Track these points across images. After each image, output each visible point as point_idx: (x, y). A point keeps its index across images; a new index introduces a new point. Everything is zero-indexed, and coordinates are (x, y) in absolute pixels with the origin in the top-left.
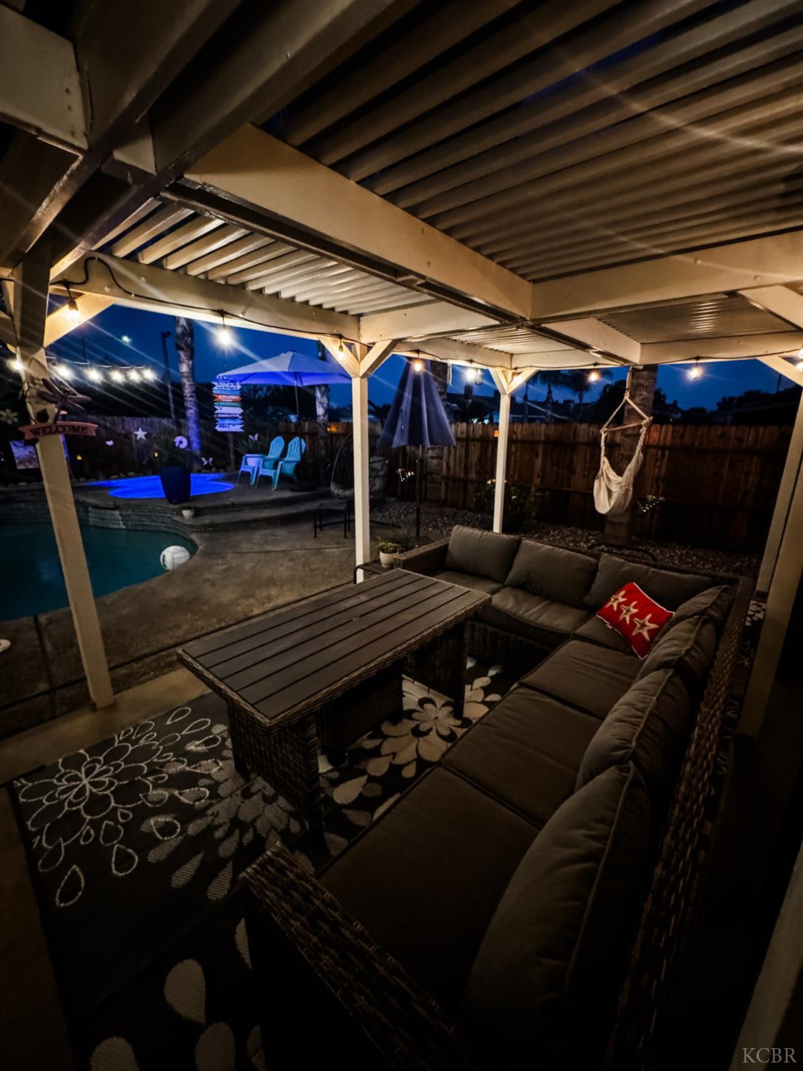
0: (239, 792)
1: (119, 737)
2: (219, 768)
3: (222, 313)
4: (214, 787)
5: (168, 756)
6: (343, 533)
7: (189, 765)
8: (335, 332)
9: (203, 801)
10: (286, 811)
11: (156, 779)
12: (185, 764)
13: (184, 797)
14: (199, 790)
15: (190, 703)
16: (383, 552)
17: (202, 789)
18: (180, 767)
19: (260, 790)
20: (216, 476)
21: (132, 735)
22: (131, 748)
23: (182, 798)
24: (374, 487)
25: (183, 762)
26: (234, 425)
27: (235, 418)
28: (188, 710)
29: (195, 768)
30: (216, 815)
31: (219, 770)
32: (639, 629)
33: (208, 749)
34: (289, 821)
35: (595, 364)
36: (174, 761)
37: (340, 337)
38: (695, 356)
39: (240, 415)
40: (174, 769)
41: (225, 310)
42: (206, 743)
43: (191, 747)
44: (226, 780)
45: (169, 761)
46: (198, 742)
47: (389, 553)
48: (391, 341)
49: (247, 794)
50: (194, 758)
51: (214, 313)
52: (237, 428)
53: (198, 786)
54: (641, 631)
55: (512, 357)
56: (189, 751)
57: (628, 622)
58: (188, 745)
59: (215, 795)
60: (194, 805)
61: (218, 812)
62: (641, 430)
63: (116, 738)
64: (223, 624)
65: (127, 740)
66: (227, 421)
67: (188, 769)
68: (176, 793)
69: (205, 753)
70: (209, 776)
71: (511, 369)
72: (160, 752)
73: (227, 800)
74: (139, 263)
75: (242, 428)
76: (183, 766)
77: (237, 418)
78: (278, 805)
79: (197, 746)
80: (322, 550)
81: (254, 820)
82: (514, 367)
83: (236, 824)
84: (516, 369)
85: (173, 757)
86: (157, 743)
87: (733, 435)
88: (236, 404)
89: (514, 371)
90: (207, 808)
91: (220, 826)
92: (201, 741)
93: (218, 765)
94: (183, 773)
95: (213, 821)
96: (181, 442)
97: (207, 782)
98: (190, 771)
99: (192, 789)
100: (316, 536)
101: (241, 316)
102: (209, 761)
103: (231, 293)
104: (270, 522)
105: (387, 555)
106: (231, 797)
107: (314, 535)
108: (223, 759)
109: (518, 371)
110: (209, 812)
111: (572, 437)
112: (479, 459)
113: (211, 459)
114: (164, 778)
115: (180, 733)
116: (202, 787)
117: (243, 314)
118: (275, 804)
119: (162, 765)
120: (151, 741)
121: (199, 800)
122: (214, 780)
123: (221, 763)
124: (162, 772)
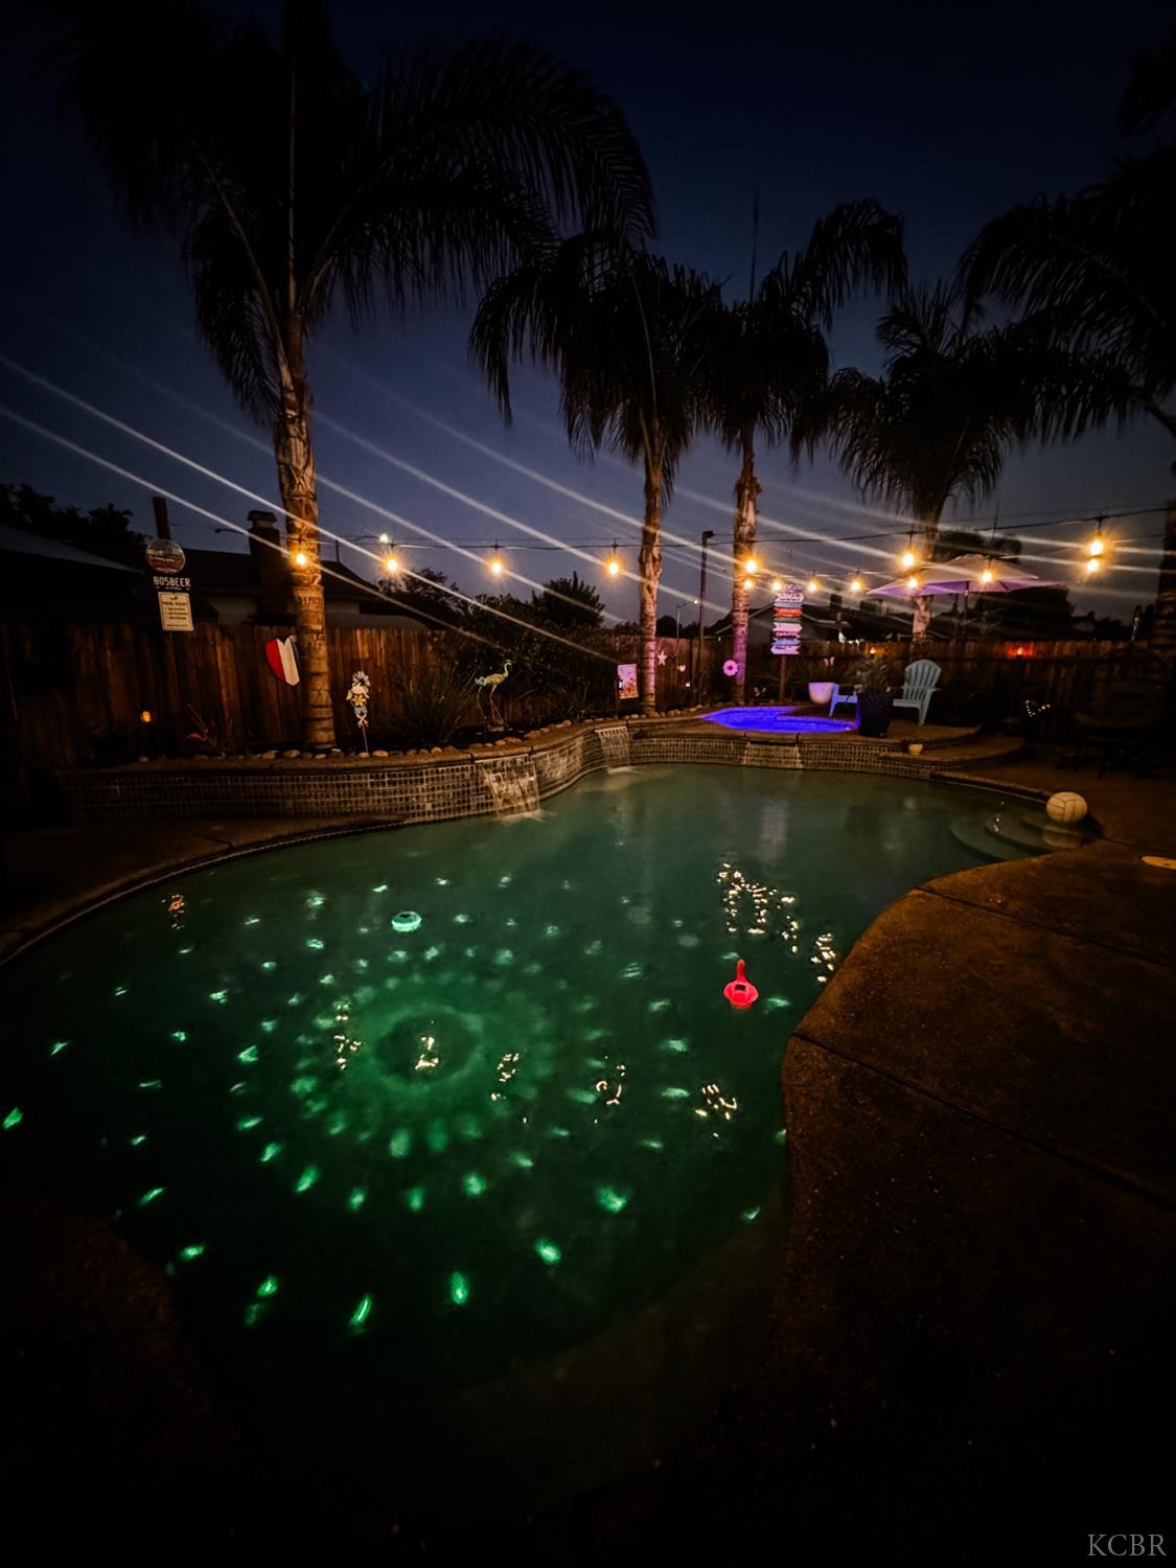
20: (793, 708)
26: (790, 646)
27: (792, 638)
39: (798, 634)
52: (793, 650)
66: (785, 641)
75: (798, 650)
77: (794, 637)
88: (795, 620)
96: (730, 668)
113: (764, 689)
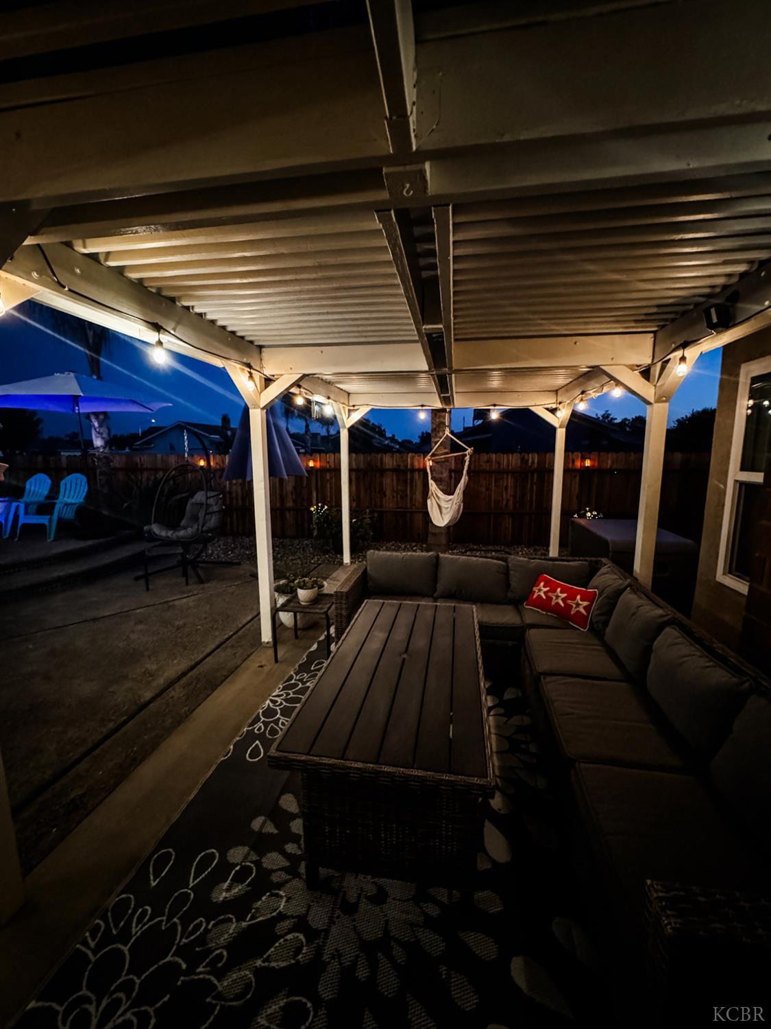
0: (338, 912)
1: (85, 944)
2: (284, 899)
3: (157, 327)
4: (301, 924)
5: (200, 925)
6: (184, 579)
7: (241, 918)
8: (245, 360)
9: (305, 950)
10: (408, 900)
11: (212, 963)
12: (234, 920)
13: (277, 961)
14: (286, 940)
15: (162, 843)
16: (301, 588)
17: (289, 937)
18: (232, 928)
19: (359, 895)
21: (108, 928)
22: (126, 949)
23: (274, 964)
24: (207, 525)
25: (230, 920)
28: (169, 854)
29: (253, 918)
30: (337, 955)
31: (287, 901)
32: (576, 608)
33: (248, 886)
34: (421, 908)
35: (422, 406)
36: (214, 926)
37: (249, 366)
38: (492, 403)
40: (226, 936)
41: (160, 324)
42: (239, 879)
43: (222, 894)
44: (309, 907)
45: (207, 931)
46: (226, 885)
47: (309, 589)
48: (301, 375)
49: (350, 909)
50: (240, 907)
51: (149, 325)
53: (281, 936)
54: (578, 609)
55: (349, 396)
56: (223, 901)
57: (563, 605)
58: (214, 895)
59: (312, 934)
60: (298, 962)
61: (337, 950)
62: (466, 458)
63: (84, 949)
64: (111, 725)
65: (107, 939)
67: (244, 924)
68: (259, 963)
69: (247, 893)
70: (282, 917)
71: (349, 406)
72: (179, 928)
73: (334, 930)
74: (73, 249)
76: (234, 926)
78: (394, 899)
79: (228, 890)
80: (171, 604)
81: (386, 931)
82: (351, 404)
83: (370, 949)
84: (354, 406)
85: (208, 924)
86: (164, 918)
87: (494, 460)
89: (352, 408)
90: (319, 952)
91: (354, 963)
92: (229, 881)
93: (281, 897)
94: (242, 935)
95: (341, 964)
97: (287, 924)
98: (249, 925)
99: (277, 944)
100: (148, 589)
101: (172, 332)
102: (264, 898)
103: (164, 305)
104: (69, 582)
105: (306, 591)
106: (334, 923)
107: (145, 589)
108: (280, 886)
109: (356, 408)
110: (326, 958)
111: (379, 464)
112: (295, 488)
114: (220, 956)
115: (187, 886)
116: (286, 934)
117: (174, 330)
118: (389, 900)
119: (202, 940)
120: (149, 920)
121: (298, 951)
122: (293, 917)
123: (282, 893)
124: (211, 951)
